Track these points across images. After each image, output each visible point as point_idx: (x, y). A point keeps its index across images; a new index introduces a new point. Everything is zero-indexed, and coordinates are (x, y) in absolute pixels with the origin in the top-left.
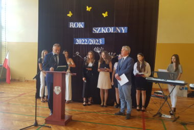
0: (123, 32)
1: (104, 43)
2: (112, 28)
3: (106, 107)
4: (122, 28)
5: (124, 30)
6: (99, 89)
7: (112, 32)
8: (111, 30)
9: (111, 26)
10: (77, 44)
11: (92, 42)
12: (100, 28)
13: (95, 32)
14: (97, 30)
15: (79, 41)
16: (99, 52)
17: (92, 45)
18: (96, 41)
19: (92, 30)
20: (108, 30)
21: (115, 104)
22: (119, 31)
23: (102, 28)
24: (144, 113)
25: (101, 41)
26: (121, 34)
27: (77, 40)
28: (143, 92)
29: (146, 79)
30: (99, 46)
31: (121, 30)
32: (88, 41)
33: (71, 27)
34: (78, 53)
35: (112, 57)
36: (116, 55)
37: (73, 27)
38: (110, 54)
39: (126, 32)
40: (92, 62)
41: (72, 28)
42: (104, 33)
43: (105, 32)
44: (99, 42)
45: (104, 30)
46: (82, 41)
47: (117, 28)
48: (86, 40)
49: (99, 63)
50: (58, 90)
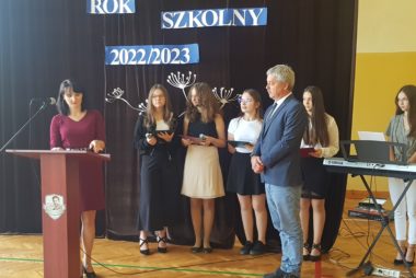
0: (255, 24)
1: (196, 60)
2: (222, 12)
3: (209, 251)
4: (251, 11)
5: (256, 17)
6: (188, 199)
7: (221, 24)
8: (219, 18)
9: (216, 7)
10: (113, 63)
11: (160, 55)
12: (182, 14)
13: (168, 24)
14: (175, 20)
15: (122, 56)
16: (182, 86)
17: (161, 65)
18: (173, 54)
19: (159, 20)
20: (210, 18)
21: (238, 244)
22: (243, 21)
23: (191, 13)
24: (324, 264)
25: (190, 53)
26: (249, 28)
27: (115, 51)
28: (315, 203)
29: (325, 162)
30: (184, 69)
31: (249, 18)
32: (147, 54)
33: (93, 12)
34: (118, 93)
35: (224, 101)
36: (234, 94)
37: (101, 12)
38: (218, 91)
39: (264, 22)
40: (166, 119)
41: (98, 16)
42: (196, 29)
43: (199, 25)
44: (182, 57)
45: (196, 19)
46: (130, 55)
47: (236, 12)
48: (143, 51)
49: (187, 121)
50: (56, 207)
